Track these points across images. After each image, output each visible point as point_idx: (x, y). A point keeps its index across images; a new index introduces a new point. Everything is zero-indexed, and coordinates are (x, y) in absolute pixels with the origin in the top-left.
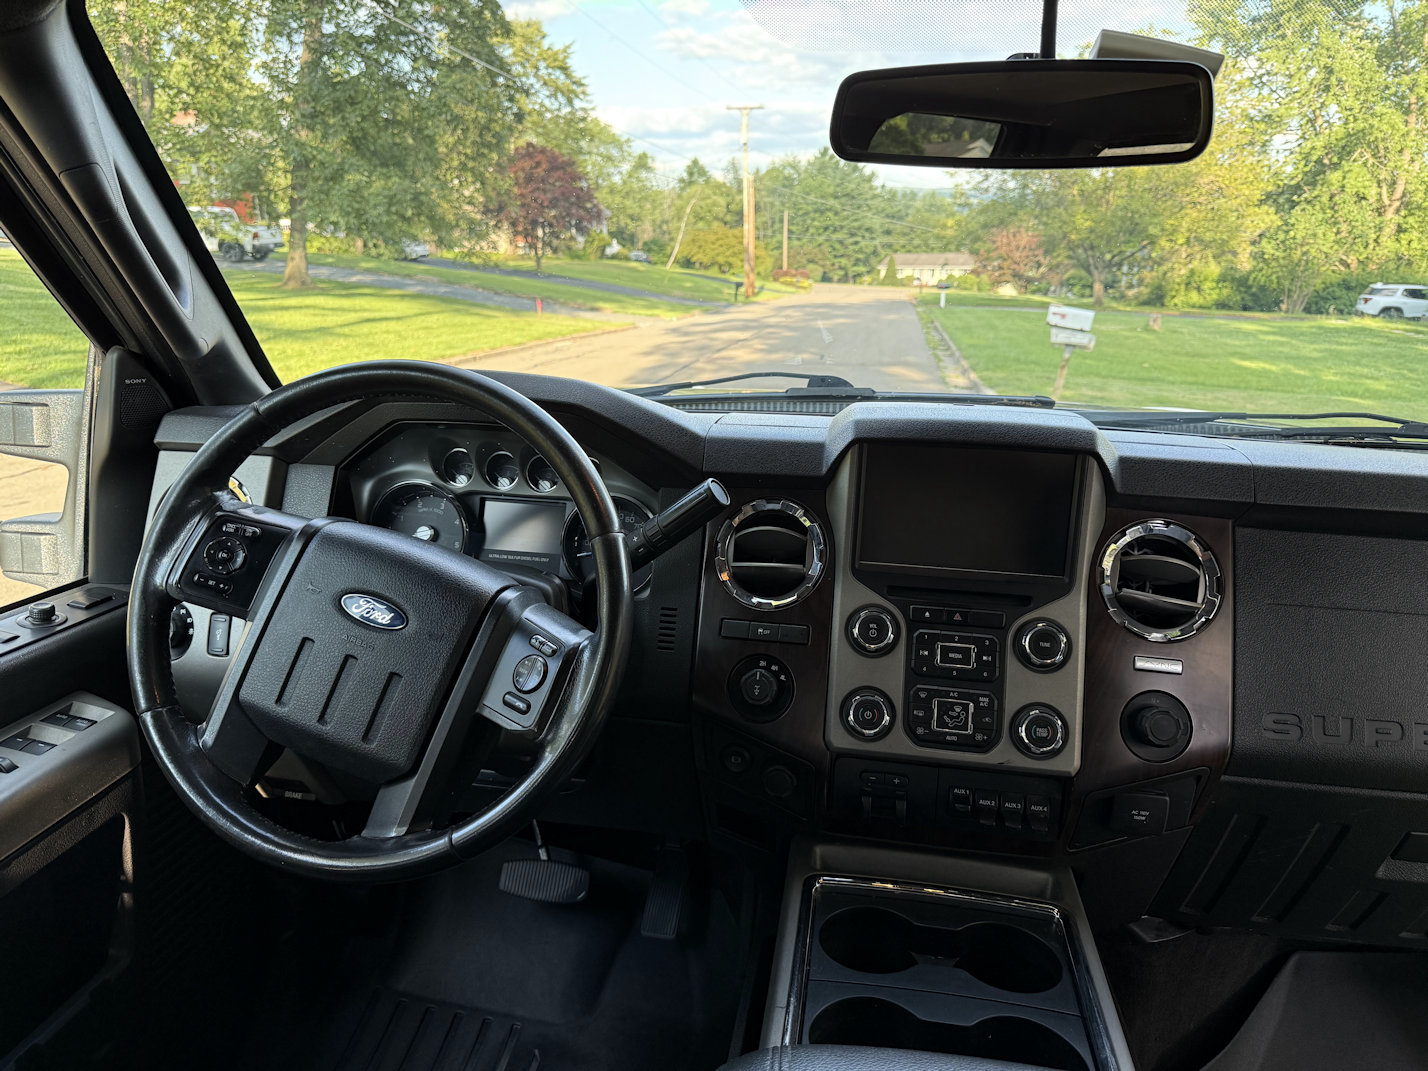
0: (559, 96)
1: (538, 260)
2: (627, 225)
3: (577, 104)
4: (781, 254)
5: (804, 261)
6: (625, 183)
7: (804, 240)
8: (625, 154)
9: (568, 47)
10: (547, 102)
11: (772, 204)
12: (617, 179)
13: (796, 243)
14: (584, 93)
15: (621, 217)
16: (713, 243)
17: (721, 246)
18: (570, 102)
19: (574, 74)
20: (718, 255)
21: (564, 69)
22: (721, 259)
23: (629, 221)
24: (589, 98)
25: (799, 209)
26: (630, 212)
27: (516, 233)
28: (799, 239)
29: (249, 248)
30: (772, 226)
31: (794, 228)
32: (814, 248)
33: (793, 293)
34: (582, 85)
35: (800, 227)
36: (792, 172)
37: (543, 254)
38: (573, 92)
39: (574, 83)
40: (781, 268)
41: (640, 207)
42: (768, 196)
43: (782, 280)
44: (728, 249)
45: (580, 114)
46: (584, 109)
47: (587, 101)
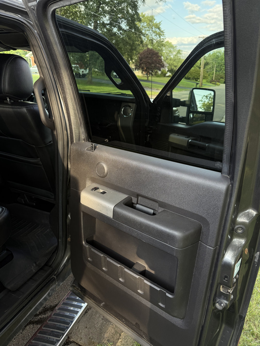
0: (157, 35)
1: (148, 78)
2: (173, 68)
3: (162, 37)
4: (213, 76)
5: (220, 78)
6: (174, 57)
7: (220, 72)
8: (175, 50)
9: (160, 22)
10: (154, 37)
11: (213, 63)
12: (172, 57)
13: (218, 73)
14: (163, 35)
15: (172, 66)
16: (194, 73)
17: (196, 73)
18: (160, 37)
19: (161, 30)
20: (195, 76)
21: (159, 28)
22: (196, 77)
23: (174, 67)
24: (164, 36)
25: (219, 64)
26: (175, 65)
27: (143, 71)
28: (219, 72)
29: (81, 74)
30: (212, 68)
31: (218, 69)
32: (223, 74)
33: (214, 86)
34: (163, 32)
35: (219, 69)
36: (219, 54)
37: (149, 76)
38: (161, 34)
39: (161, 32)
40: (213, 80)
41: (177, 64)
42: (212, 61)
43: (212, 83)
44: (198, 74)
45: (162, 40)
46: (163, 39)
47: (164, 37)
